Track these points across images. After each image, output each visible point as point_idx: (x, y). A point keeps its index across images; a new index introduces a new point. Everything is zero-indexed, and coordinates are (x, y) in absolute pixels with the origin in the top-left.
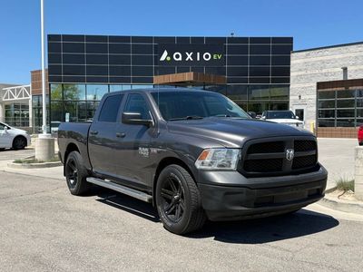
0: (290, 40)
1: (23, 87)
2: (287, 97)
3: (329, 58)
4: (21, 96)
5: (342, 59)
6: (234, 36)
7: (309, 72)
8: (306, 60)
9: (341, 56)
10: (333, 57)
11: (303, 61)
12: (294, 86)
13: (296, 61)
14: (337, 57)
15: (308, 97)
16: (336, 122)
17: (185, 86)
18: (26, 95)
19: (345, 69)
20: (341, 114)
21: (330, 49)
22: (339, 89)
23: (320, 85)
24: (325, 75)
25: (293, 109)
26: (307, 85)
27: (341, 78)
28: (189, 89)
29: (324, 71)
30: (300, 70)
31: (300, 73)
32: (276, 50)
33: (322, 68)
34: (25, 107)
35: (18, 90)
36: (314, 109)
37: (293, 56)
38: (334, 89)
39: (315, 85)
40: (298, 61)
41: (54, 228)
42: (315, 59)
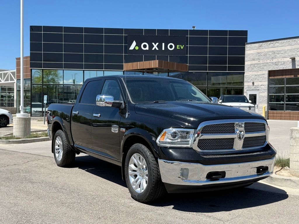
0: (245, 33)
1: (9, 72)
2: (242, 83)
3: (279, 49)
4: (7, 80)
5: (291, 50)
6: (195, 29)
7: (261, 62)
8: (259, 51)
9: (289, 48)
10: (282, 48)
11: (255, 51)
12: (248, 73)
13: (250, 51)
14: (287, 48)
15: (260, 84)
16: (285, 106)
17: (152, 73)
18: (12, 79)
19: (293, 59)
20: (290, 99)
21: (280, 41)
22: (288, 77)
23: (271, 73)
24: (276, 64)
25: (247, 94)
26: (260, 73)
27: (289, 67)
28: (155, 75)
29: (275, 60)
30: (254, 60)
31: (254, 62)
32: (232, 41)
33: (273, 58)
34: (11, 90)
35: (5, 74)
36: (266, 94)
37: (247, 47)
38: (284, 77)
39: (267, 73)
40: (252, 52)
41: (16, 197)
42: (266, 50)
